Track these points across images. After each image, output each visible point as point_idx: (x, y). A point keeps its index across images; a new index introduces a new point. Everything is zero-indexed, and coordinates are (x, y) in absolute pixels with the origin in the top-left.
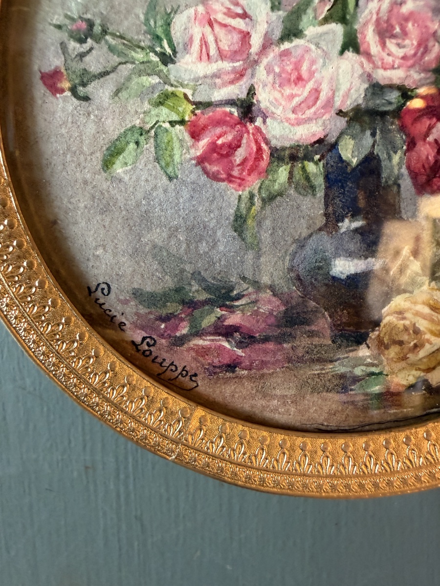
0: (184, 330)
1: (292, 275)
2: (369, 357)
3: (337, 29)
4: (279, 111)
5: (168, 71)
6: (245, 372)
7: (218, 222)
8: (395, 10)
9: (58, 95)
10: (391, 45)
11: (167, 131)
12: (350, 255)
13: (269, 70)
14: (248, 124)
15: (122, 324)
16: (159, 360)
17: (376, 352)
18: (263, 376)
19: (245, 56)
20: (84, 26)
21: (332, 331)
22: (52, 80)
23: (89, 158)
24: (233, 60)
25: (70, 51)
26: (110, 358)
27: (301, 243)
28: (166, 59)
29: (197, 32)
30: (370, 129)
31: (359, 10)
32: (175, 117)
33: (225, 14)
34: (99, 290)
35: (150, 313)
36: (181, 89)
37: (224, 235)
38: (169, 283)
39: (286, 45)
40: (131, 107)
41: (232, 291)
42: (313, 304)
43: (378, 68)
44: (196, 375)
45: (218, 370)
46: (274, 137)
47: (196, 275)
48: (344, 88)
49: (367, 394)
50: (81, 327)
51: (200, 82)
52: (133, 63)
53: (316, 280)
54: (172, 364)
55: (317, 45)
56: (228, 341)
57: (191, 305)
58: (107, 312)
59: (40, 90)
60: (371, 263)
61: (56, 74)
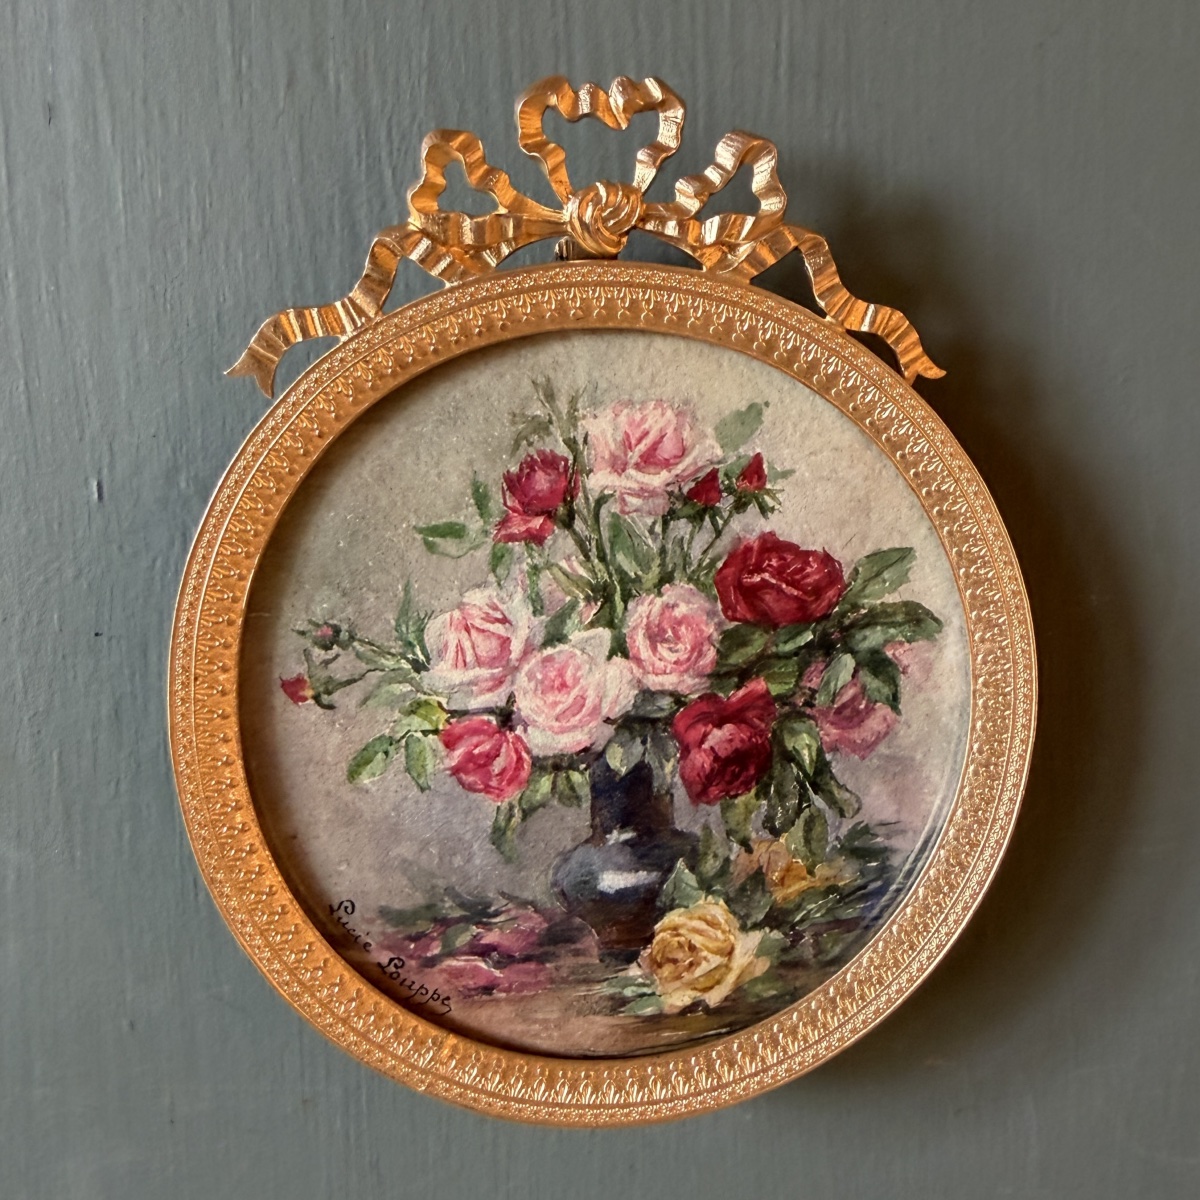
0: (436, 950)
1: (556, 890)
2: (641, 976)
3: (605, 634)
4: (540, 720)
5: (421, 678)
6: (503, 995)
7: (474, 835)
8: (667, 614)
9: (300, 704)
10: (662, 649)
11: (419, 740)
12: (619, 868)
13: (531, 676)
14: (508, 732)
15: (367, 945)
16: (408, 983)
17: (647, 971)
19: (504, 663)
20: (330, 632)
21: (600, 949)
22: (294, 688)
23: (333, 768)
24: (491, 666)
25: (314, 659)
26: (355, 984)
27: (566, 857)
28: (418, 667)
29: (452, 638)
30: (640, 736)
31: (627, 614)
32: (428, 726)
33: (482, 619)
34: (342, 908)
35: (398, 932)
36: (435, 698)
37: (481, 848)
38: (419, 899)
39: (549, 651)
40: (380, 717)
41: (489, 907)
42: (578, 920)
43: (649, 673)
44: (448, 998)
45: (473, 993)
46: (537, 746)
47: (450, 891)
48: (612, 693)
49: (637, 1017)
50: (323, 951)
51: (456, 690)
52: (383, 670)
53: (582, 895)
54: (422, 987)
55: (583, 651)
56: (485, 961)
57: (444, 922)
58: (351, 932)
59: (280, 698)
60: (642, 877)
61: (299, 682)
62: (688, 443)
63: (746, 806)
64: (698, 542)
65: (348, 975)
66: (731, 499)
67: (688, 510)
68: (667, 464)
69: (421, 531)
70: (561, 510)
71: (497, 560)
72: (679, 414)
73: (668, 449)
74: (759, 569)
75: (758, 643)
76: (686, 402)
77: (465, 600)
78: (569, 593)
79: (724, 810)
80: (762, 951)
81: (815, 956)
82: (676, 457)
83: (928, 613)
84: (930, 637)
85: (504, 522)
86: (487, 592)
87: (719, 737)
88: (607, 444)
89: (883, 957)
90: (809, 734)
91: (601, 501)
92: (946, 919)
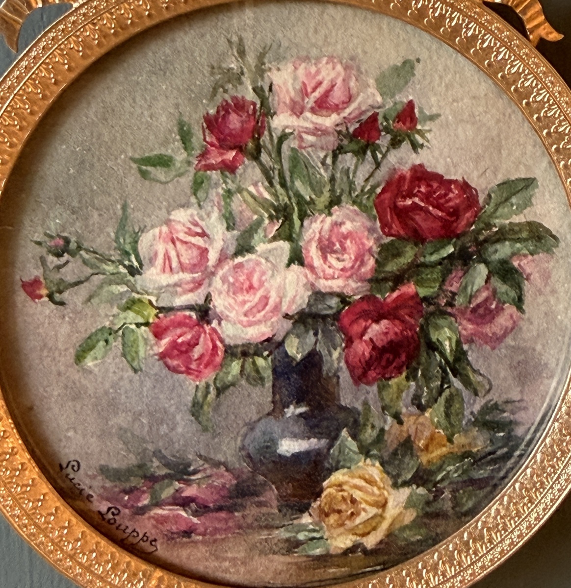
0: (145, 501)
1: (244, 453)
2: (311, 524)
3: (285, 246)
4: (232, 315)
5: (135, 281)
6: (200, 538)
7: (177, 408)
8: (336, 230)
9: (37, 300)
10: (331, 259)
11: (133, 331)
12: (295, 436)
13: (224, 280)
14: (205, 325)
15: (90, 496)
16: (123, 527)
17: (317, 519)
18: (215, 541)
19: (203, 269)
20: (61, 242)
21: (278, 501)
22: (31, 288)
23: (63, 353)
24: (192, 272)
25: (49, 264)
26: (80, 528)
27: (251, 426)
28: (133, 271)
29: (161, 248)
30: (313, 329)
31: (304, 230)
32: (141, 320)
33: (186, 233)
34: (70, 467)
35: (116, 486)
36: (146, 296)
37: (182, 419)
38: (133, 460)
39: (239, 259)
40: (102, 312)
41: (189, 467)
42: (261, 478)
43: (320, 278)
44: (155, 540)
45: (175, 536)
46: (228, 336)
47: (157, 454)
48: (290, 293)
49: (308, 556)
50: (54, 501)
51: (163, 290)
52: (104, 274)
53: (264, 457)
54: (134, 531)
55: (267, 259)
56: (185, 510)
57: (153, 479)
58: (77, 486)
59: (21, 296)
60: (313, 443)
61: (36, 283)
62: (354, 91)
63: (398, 385)
64: (361, 172)
65: (75, 520)
66: (389, 137)
67: (354, 146)
68: (337, 109)
69: (135, 160)
70: (250, 145)
71: (197, 185)
72: (346, 68)
73: (337, 96)
74: (411, 195)
75: (409, 254)
76: (352, 59)
77: (172, 217)
78: (256, 212)
79: (381, 390)
80: (410, 504)
81: (453, 508)
82: (343, 103)
83: (548, 231)
84: (548, 251)
85: (204, 155)
86: (190, 211)
87: (376, 330)
88: (288, 91)
89: (507, 509)
90: (450, 328)
91: (283, 137)
92: (559, 477)
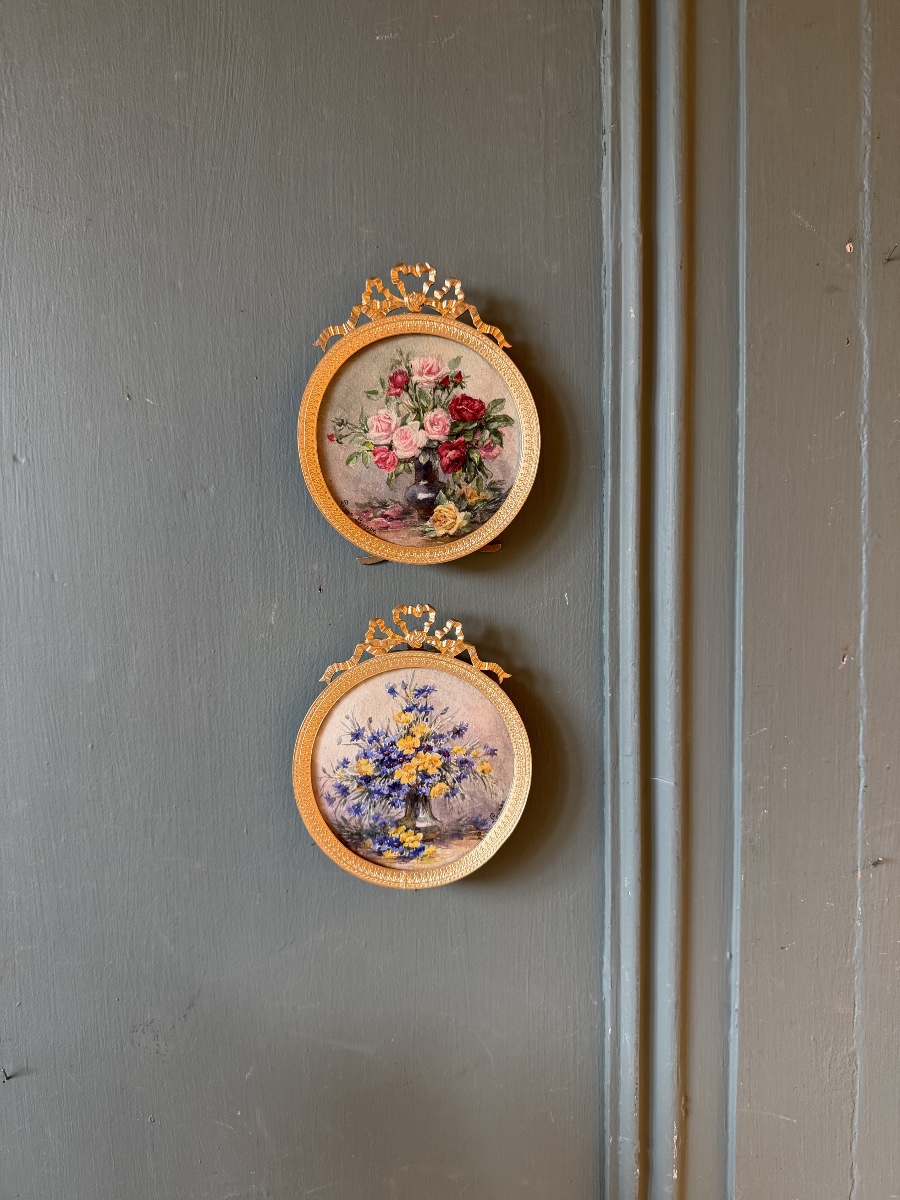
0: (371, 516)
1: (406, 498)
2: (430, 525)
3: (418, 423)
4: (400, 448)
5: (366, 435)
6: (391, 529)
7: (382, 482)
8: (435, 417)
9: (333, 442)
10: (434, 428)
11: (366, 453)
12: (423, 492)
13: (397, 435)
14: (391, 451)
15: (353, 513)
16: (364, 524)
17: (432, 523)
19: (390, 431)
20: (341, 421)
21: (418, 516)
22: (331, 438)
23: (342, 461)
24: (386, 432)
25: (336, 429)
26: (350, 523)
27: (408, 489)
28: (366, 432)
29: (375, 423)
30: (429, 453)
31: (424, 417)
32: (368, 449)
33: (383, 418)
34: (346, 502)
35: (361, 510)
36: (370, 441)
37: (384, 486)
38: (367, 501)
39: (402, 428)
40: (355, 446)
41: (386, 503)
42: (412, 508)
43: (431, 435)
44: (376, 529)
45: (382, 528)
46: (399, 455)
47: (375, 498)
48: (420, 440)
49: (430, 536)
50: (341, 513)
51: (376, 439)
52: (355, 433)
53: (413, 500)
54: (368, 525)
55: (412, 428)
56: (385, 519)
57: (374, 508)
58: (349, 508)
59: (327, 440)
60: (429, 495)
61: (332, 435)
62: (440, 368)
63: (459, 474)
64: (444, 396)
65: (348, 520)
66: (453, 384)
67: (441, 387)
68: (434, 374)
69: (365, 392)
70: (405, 387)
71: (387, 401)
72: (437, 359)
73: (434, 369)
74: (461, 405)
75: (461, 426)
76: (439, 356)
77: (378, 412)
78: (407, 411)
79: (453, 475)
80: (465, 519)
81: (480, 519)
82: (437, 372)
83: (510, 418)
84: (511, 425)
85: (389, 390)
86: (385, 410)
87: (451, 454)
88: (417, 367)
89: (499, 517)
90: (477, 453)
91: (416, 384)
92: (516, 505)
